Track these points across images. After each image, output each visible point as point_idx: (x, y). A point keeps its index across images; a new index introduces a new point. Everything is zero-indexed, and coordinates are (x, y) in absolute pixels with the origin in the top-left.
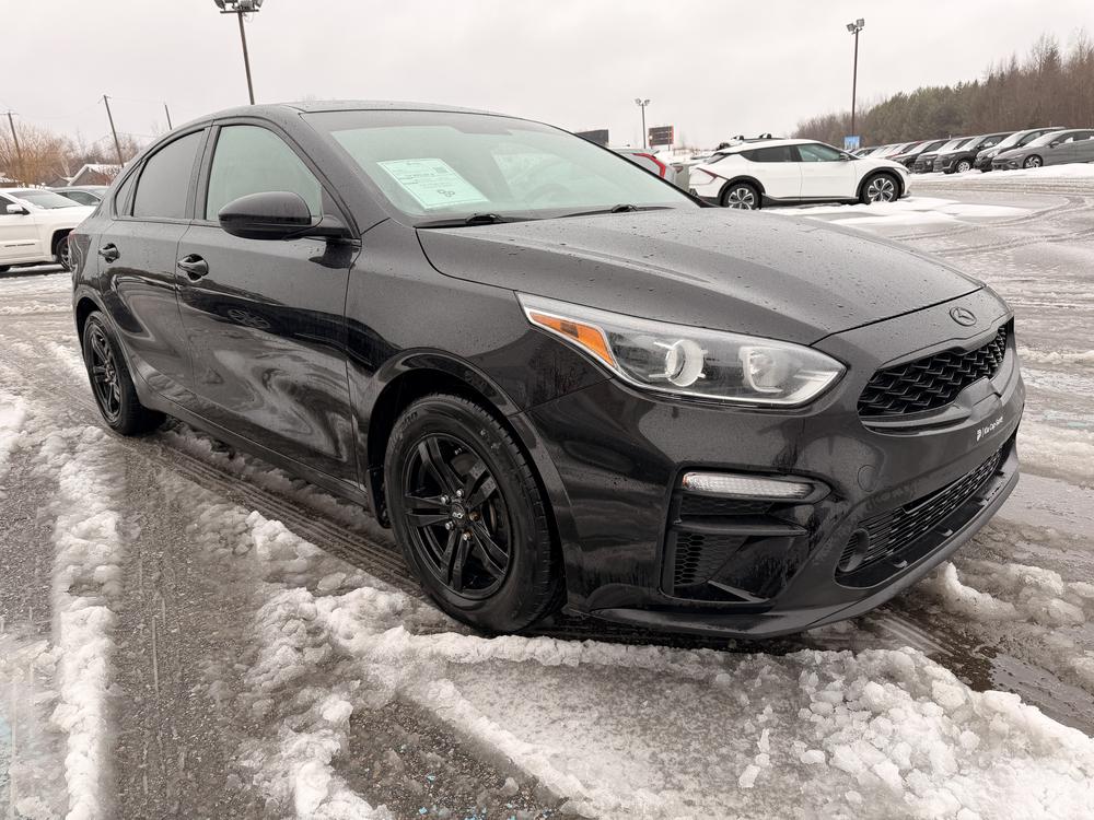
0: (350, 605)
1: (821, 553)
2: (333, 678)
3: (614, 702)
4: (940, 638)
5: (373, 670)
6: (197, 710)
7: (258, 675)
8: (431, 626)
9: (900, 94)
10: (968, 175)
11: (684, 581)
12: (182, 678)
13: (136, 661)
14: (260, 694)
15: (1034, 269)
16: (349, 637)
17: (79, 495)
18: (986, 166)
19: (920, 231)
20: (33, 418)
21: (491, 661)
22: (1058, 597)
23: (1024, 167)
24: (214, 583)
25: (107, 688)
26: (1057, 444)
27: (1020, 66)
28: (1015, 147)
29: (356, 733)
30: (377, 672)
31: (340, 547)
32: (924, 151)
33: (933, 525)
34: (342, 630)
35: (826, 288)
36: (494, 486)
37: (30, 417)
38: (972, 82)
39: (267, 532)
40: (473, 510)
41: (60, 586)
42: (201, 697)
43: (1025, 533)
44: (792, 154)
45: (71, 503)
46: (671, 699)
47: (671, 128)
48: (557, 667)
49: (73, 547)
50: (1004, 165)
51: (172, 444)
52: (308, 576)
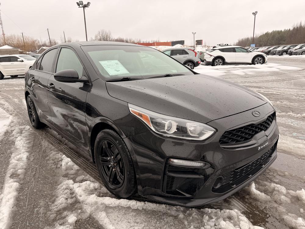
0: (83, 186)
1: (208, 183)
2: (74, 208)
3: (149, 222)
4: (247, 206)
5: (85, 207)
6: (35, 216)
7: (54, 206)
8: (104, 194)
9: (268, 32)
10: (285, 56)
11: (169, 189)
12: (33, 206)
13: (23, 199)
14: (53, 212)
15: (299, 87)
16: (81, 196)
17: (19, 147)
18: (291, 54)
19: (268, 74)
20: (13, 122)
21: (118, 206)
22: (284, 195)
23: (302, 54)
24: (49, 176)
25: (13, 208)
26: (294, 144)
27: (303, 25)
28: (299, 49)
29: (76, 227)
30: (86, 208)
31: (85, 167)
32: (273, 49)
33: (245, 173)
34: (79, 194)
35: (215, 105)
36: (120, 157)
37: (12, 122)
38: (288, 29)
39: (66, 161)
40: (116, 162)
41: (8, 175)
42: (37, 212)
43: (279, 173)
44: (233, 50)
45: (17, 149)
46: (166, 222)
47: (202, 40)
48: (136, 209)
49: (14, 163)
50: (296, 54)
51: (48, 132)
52: (75, 176)
